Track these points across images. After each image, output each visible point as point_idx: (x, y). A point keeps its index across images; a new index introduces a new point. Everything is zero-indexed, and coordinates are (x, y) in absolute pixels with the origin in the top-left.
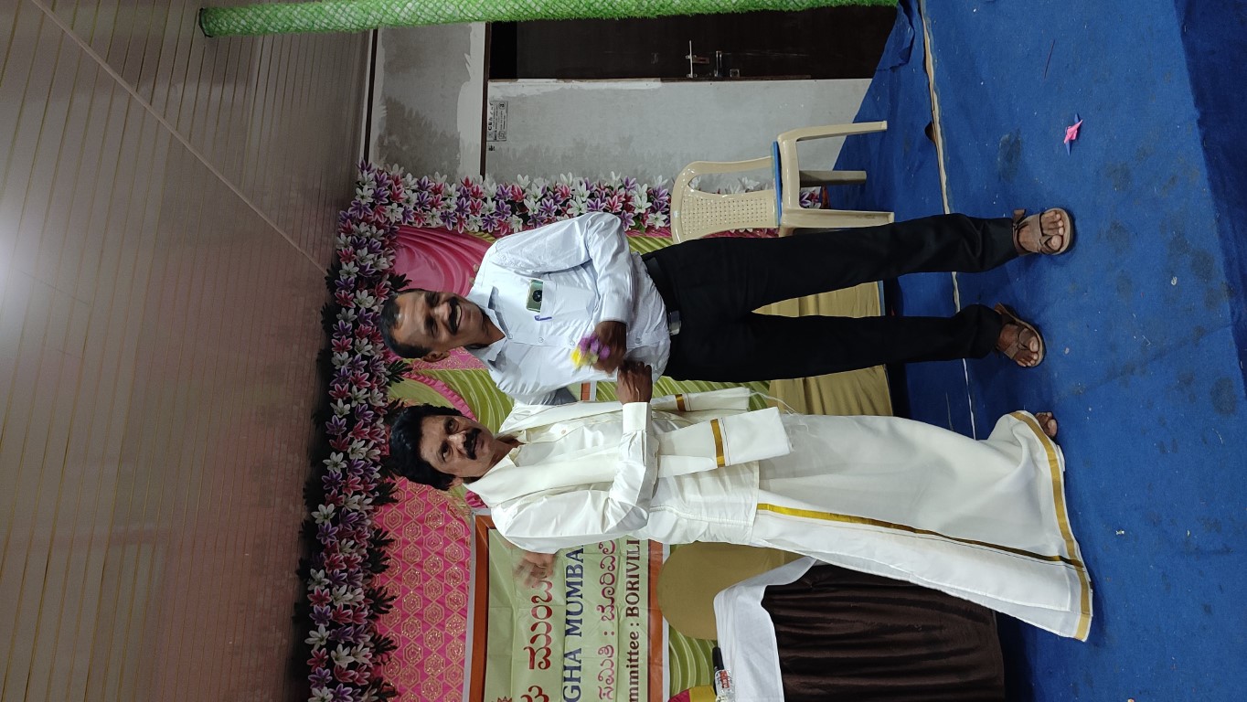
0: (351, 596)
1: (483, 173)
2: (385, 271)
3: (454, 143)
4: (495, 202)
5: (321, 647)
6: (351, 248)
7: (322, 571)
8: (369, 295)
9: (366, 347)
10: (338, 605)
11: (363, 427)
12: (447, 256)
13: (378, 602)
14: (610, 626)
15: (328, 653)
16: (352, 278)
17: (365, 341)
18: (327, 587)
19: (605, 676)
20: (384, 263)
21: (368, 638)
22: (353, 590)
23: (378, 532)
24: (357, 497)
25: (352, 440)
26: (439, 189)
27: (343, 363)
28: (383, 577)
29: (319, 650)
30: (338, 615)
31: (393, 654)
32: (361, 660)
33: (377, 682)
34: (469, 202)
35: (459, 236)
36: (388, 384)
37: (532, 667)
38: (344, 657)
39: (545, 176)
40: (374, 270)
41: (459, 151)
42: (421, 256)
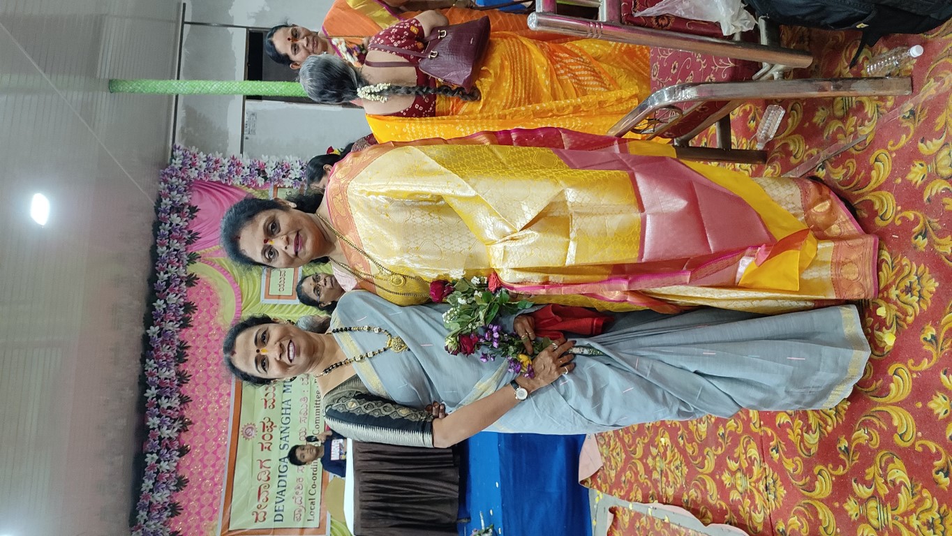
0: (168, 373)
1: (242, 152)
2: (186, 204)
3: (224, 135)
4: (249, 169)
5: (153, 398)
6: (167, 191)
7: (152, 361)
8: (178, 216)
9: (175, 244)
10: (162, 377)
11: (175, 286)
13: (182, 378)
14: (307, 388)
15: (157, 400)
16: (169, 207)
17: (176, 241)
18: (155, 368)
19: (303, 412)
20: (186, 199)
21: (178, 395)
22: (169, 371)
23: (182, 342)
24: (171, 323)
25: (168, 293)
26: (218, 161)
27: (163, 253)
28: (185, 365)
29: (152, 399)
30: (161, 382)
31: (190, 404)
32: (173, 406)
33: (182, 418)
34: (235, 169)
35: (229, 186)
36: (187, 264)
37: (266, 408)
38: (164, 403)
39: (277, 155)
40: (180, 203)
41: (228, 138)
42: (206, 196)
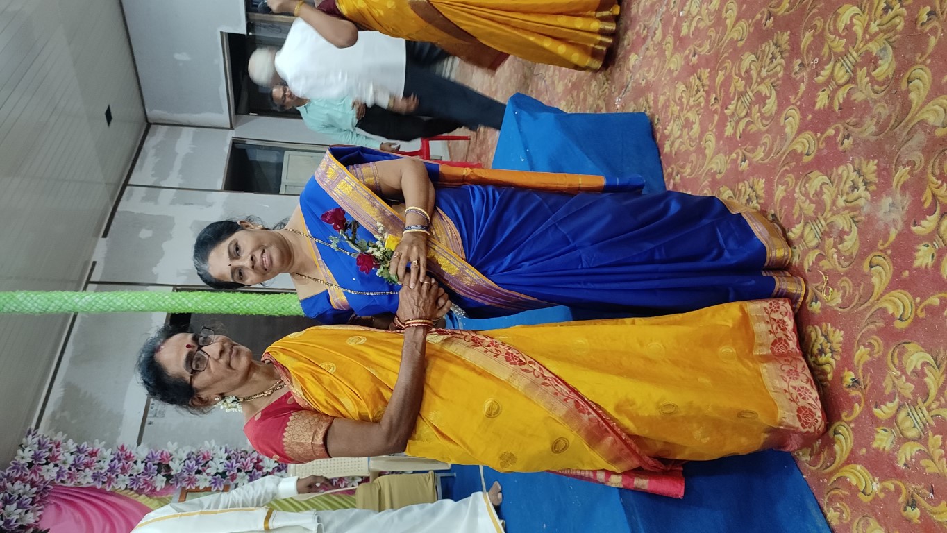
1: (139, 442)
2: (29, 526)
4: (144, 464)
12: (91, 511)
20: (30, 518)
26: (96, 453)
34: (121, 464)
35: (106, 493)
39: (193, 445)
40: (19, 524)
41: (121, 423)
42: (67, 510)
